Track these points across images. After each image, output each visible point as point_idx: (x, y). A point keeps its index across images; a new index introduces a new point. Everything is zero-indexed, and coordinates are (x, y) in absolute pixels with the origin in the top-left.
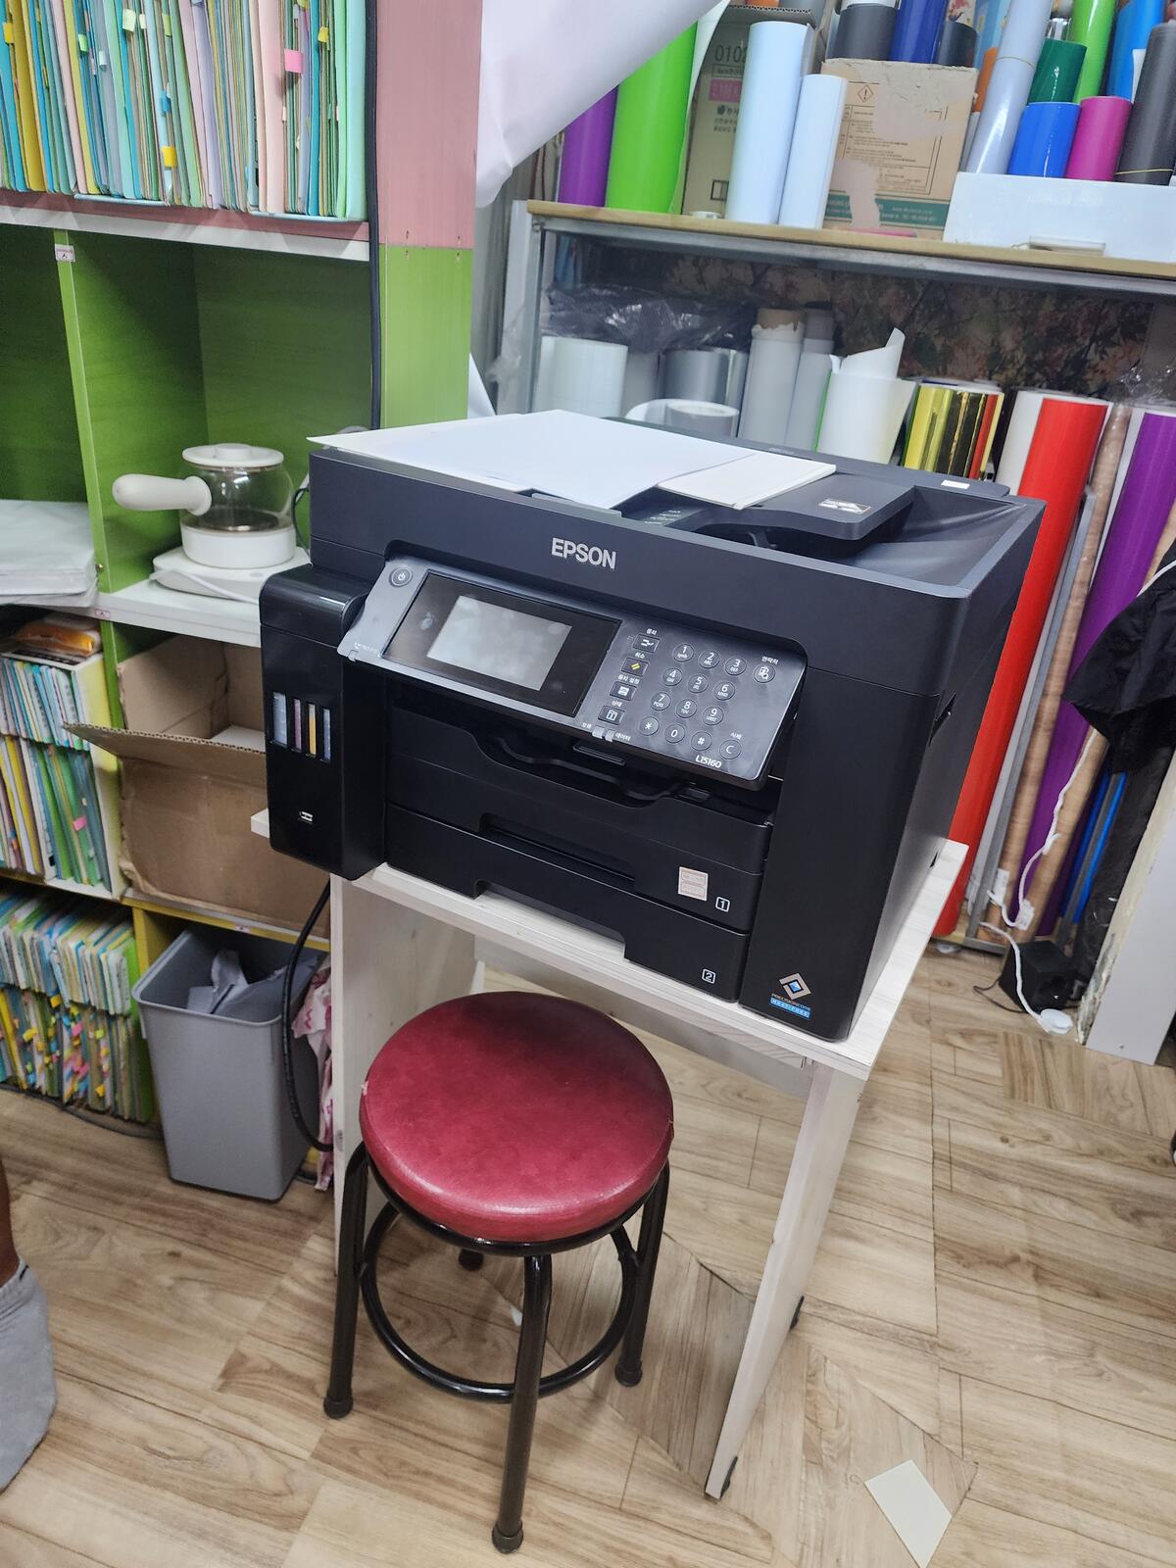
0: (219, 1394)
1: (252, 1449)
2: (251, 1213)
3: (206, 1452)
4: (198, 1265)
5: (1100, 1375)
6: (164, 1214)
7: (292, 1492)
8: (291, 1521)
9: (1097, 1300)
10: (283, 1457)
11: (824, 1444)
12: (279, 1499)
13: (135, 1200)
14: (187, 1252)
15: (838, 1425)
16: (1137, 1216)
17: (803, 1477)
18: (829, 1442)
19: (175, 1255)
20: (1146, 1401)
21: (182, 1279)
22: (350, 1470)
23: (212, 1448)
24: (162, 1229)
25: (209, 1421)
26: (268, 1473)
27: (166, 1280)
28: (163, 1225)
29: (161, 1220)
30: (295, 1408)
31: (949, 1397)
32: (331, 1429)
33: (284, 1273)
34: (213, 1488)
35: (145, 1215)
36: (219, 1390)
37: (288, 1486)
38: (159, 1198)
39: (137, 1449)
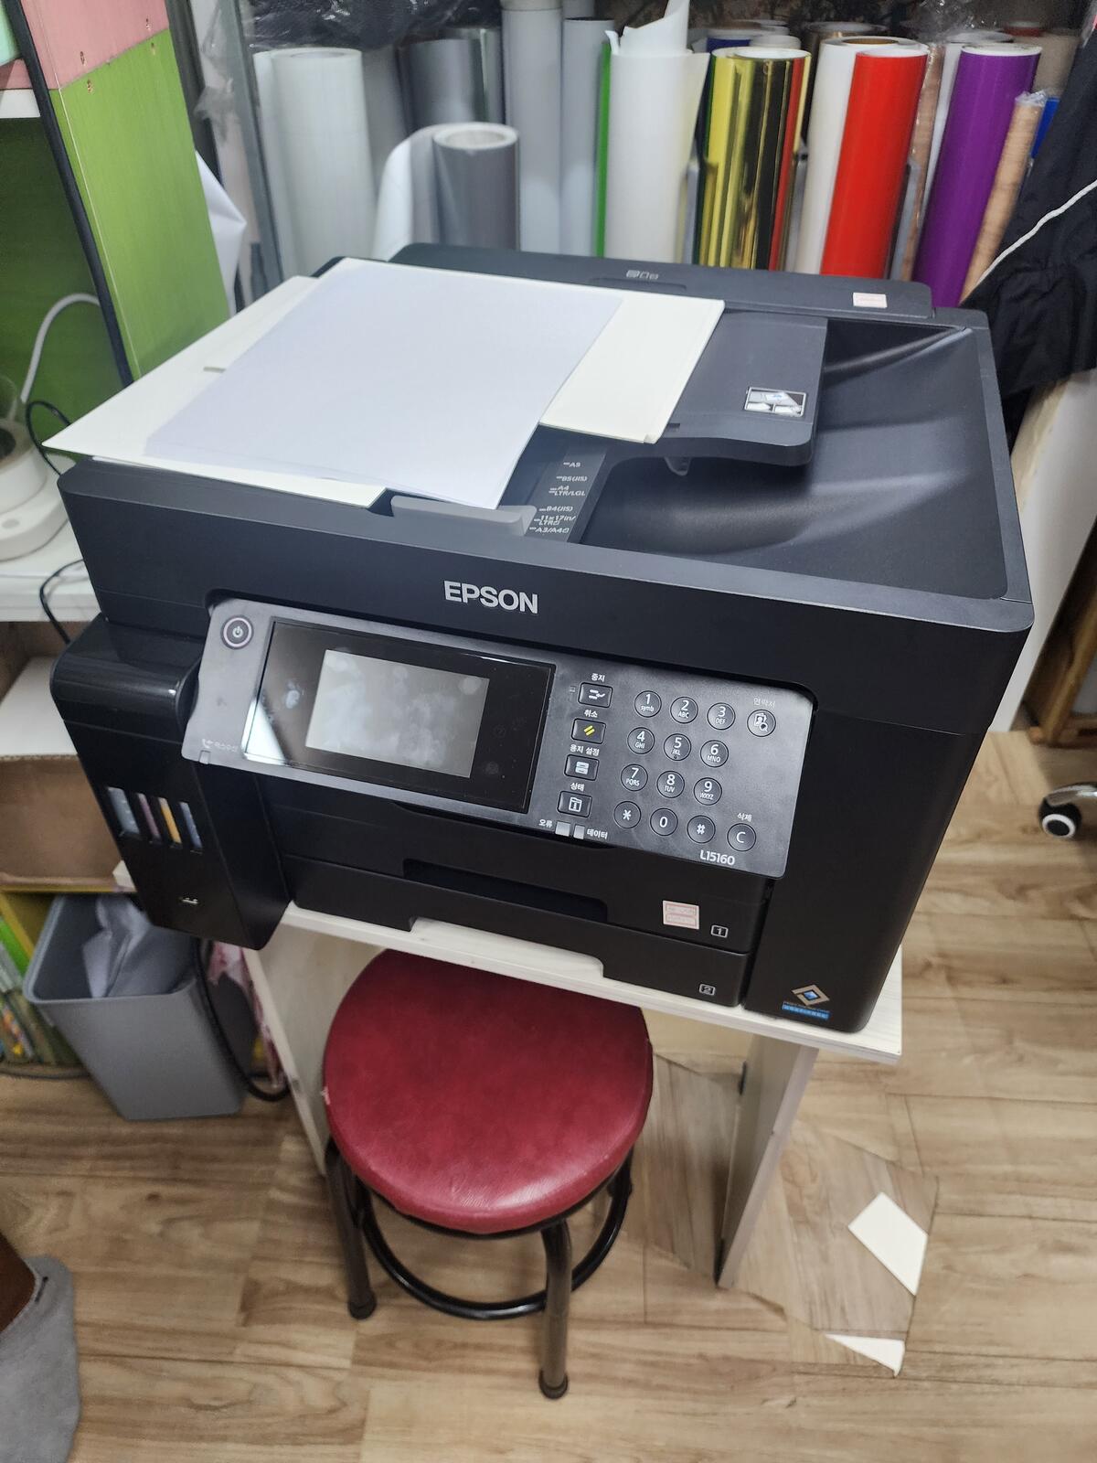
0: (244, 1329)
1: (293, 1374)
2: (217, 1131)
3: (250, 1393)
4: (181, 1201)
5: (1021, 1059)
6: (131, 1157)
7: (344, 1404)
8: (352, 1434)
9: (1005, 986)
10: (325, 1373)
11: (806, 1202)
12: (334, 1416)
13: (92, 1150)
14: (164, 1190)
15: (814, 1180)
16: (1021, 892)
17: (796, 1239)
18: (810, 1197)
19: (153, 1198)
20: (1063, 1074)
21: (170, 1222)
22: (392, 1365)
23: (255, 1385)
24: (132, 1174)
25: (243, 1360)
26: (315, 1394)
27: (154, 1228)
28: (132, 1168)
29: (128, 1164)
30: (322, 1321)
31: (901, 1122)
32: (362, 1331)
33: (269, 1184)
34: (269, 1425)
35: (110, 1163)
36: (245, 1324)
37: (339, 1399)
38: (116, 1141)
39: (183, 1410)
